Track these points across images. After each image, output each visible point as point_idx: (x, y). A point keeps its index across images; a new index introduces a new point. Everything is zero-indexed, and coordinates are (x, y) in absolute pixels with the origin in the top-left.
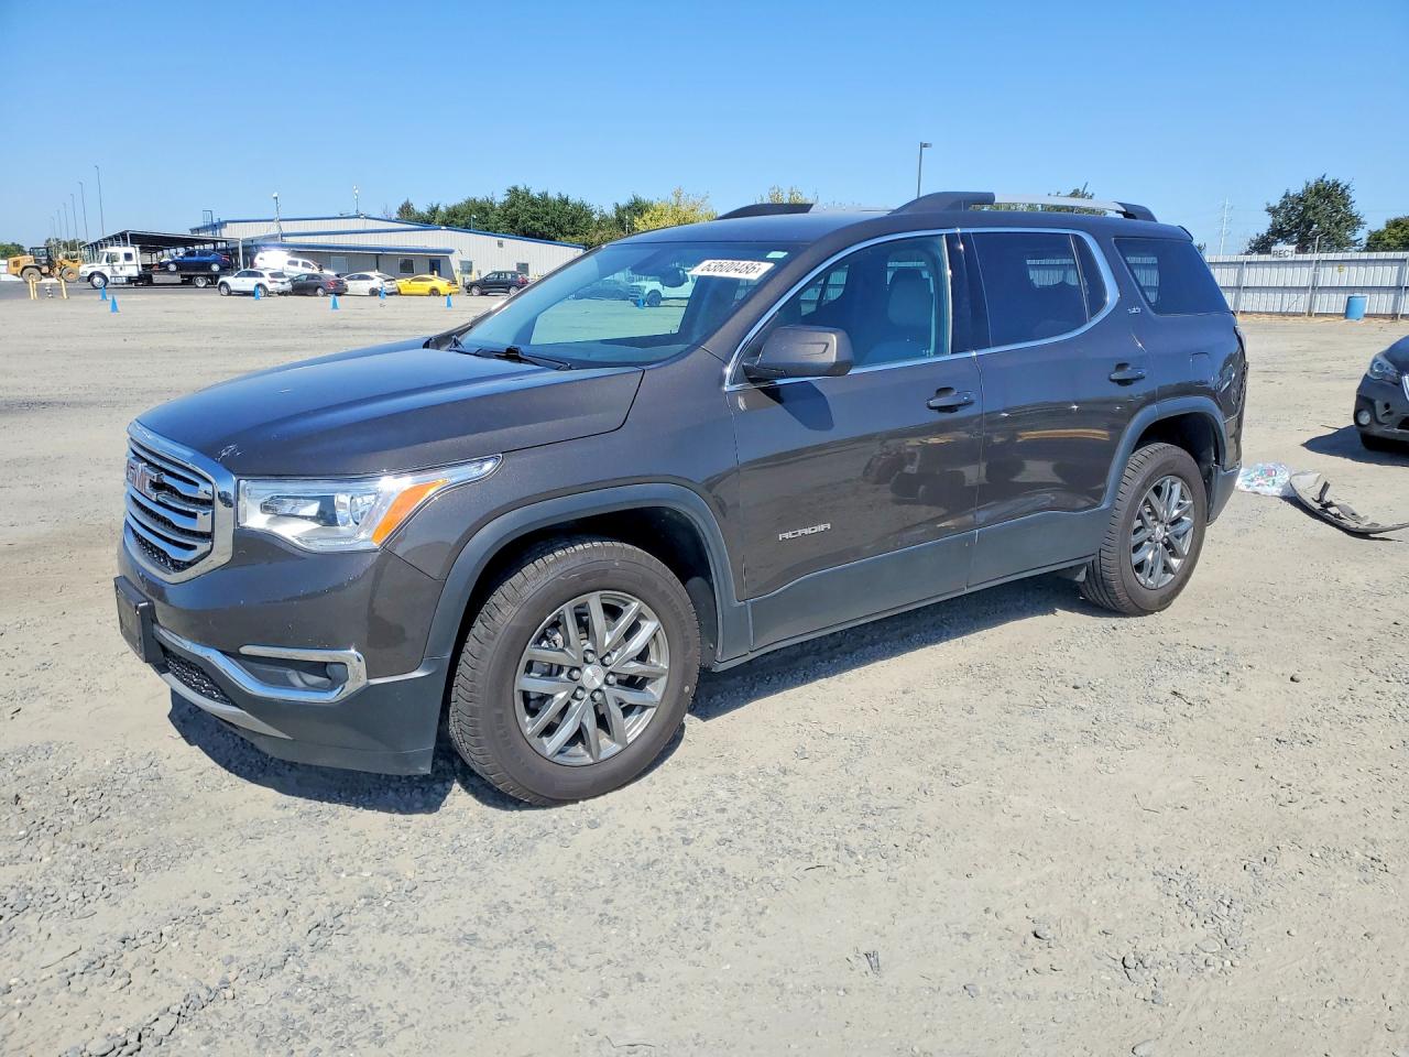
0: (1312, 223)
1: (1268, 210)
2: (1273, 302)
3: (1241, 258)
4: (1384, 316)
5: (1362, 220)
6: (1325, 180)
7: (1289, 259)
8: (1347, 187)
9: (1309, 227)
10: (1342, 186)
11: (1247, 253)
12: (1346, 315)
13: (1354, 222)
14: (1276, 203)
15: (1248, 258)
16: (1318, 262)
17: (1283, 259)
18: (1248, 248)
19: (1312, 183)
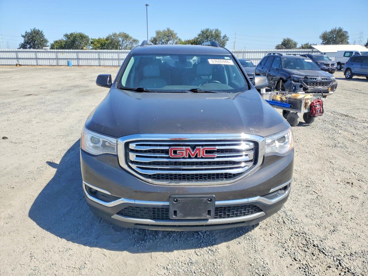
0: (35, 40)
1: (22, 36)
2: (47, 62)
3: (17, 50)
4: (76, 66)
5: (48, 40)
6: (36, 29)
7: (49, 51)
8: (42, 32)
9: (35, 42)
10: (40, 31)
11: (19, 48)
12: (68, 65)
13: (46, 41)
14: (24, 34)
15: (19, 50)
16: (57, 52)
17: (47, 51)
18: (19, 47)
19: (32, 29)
